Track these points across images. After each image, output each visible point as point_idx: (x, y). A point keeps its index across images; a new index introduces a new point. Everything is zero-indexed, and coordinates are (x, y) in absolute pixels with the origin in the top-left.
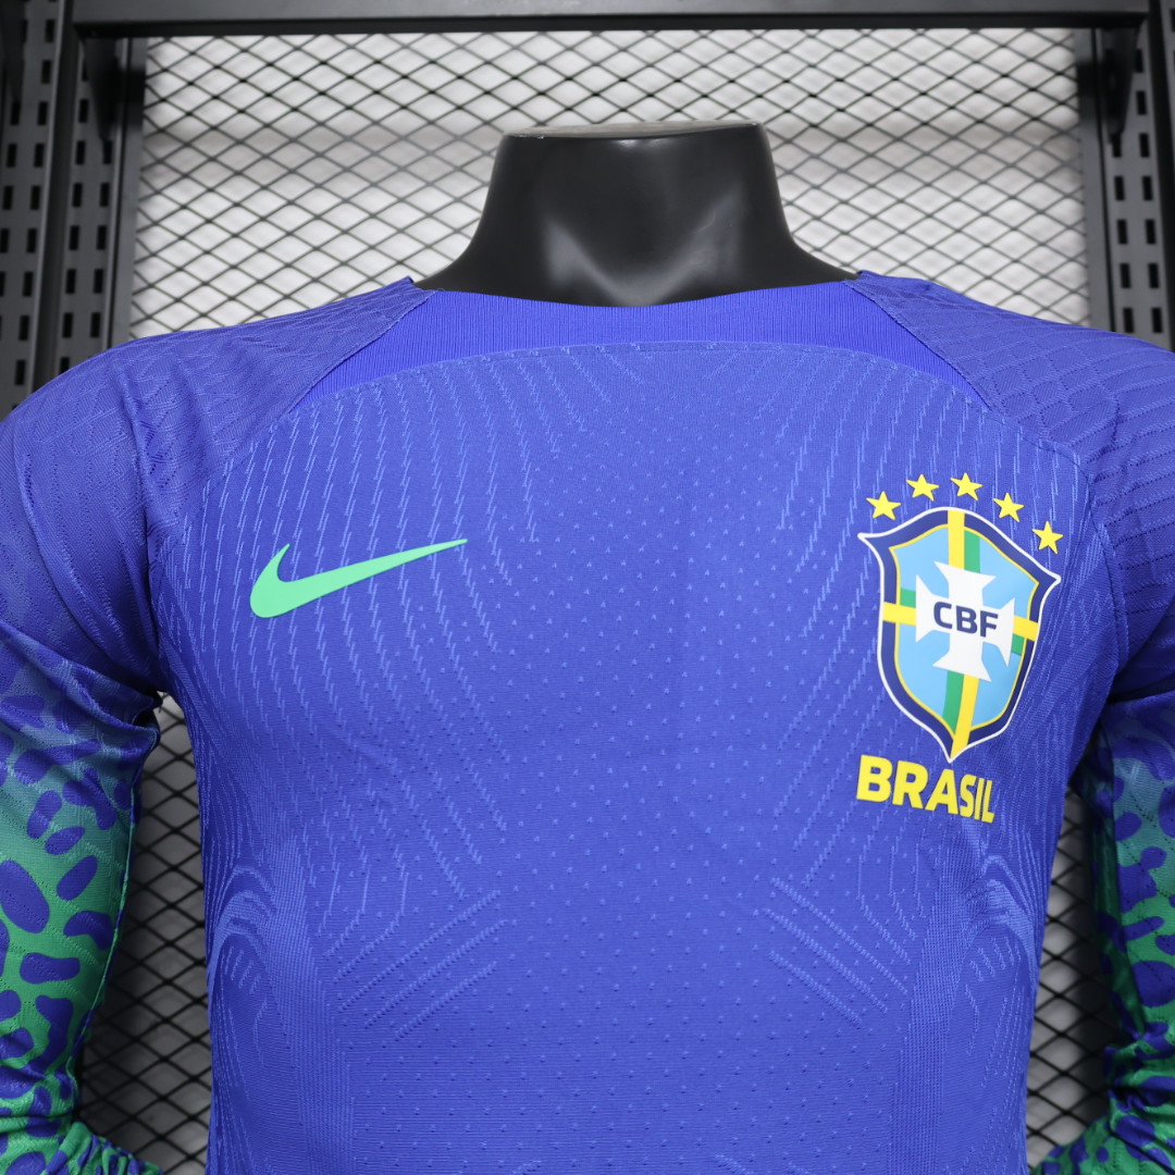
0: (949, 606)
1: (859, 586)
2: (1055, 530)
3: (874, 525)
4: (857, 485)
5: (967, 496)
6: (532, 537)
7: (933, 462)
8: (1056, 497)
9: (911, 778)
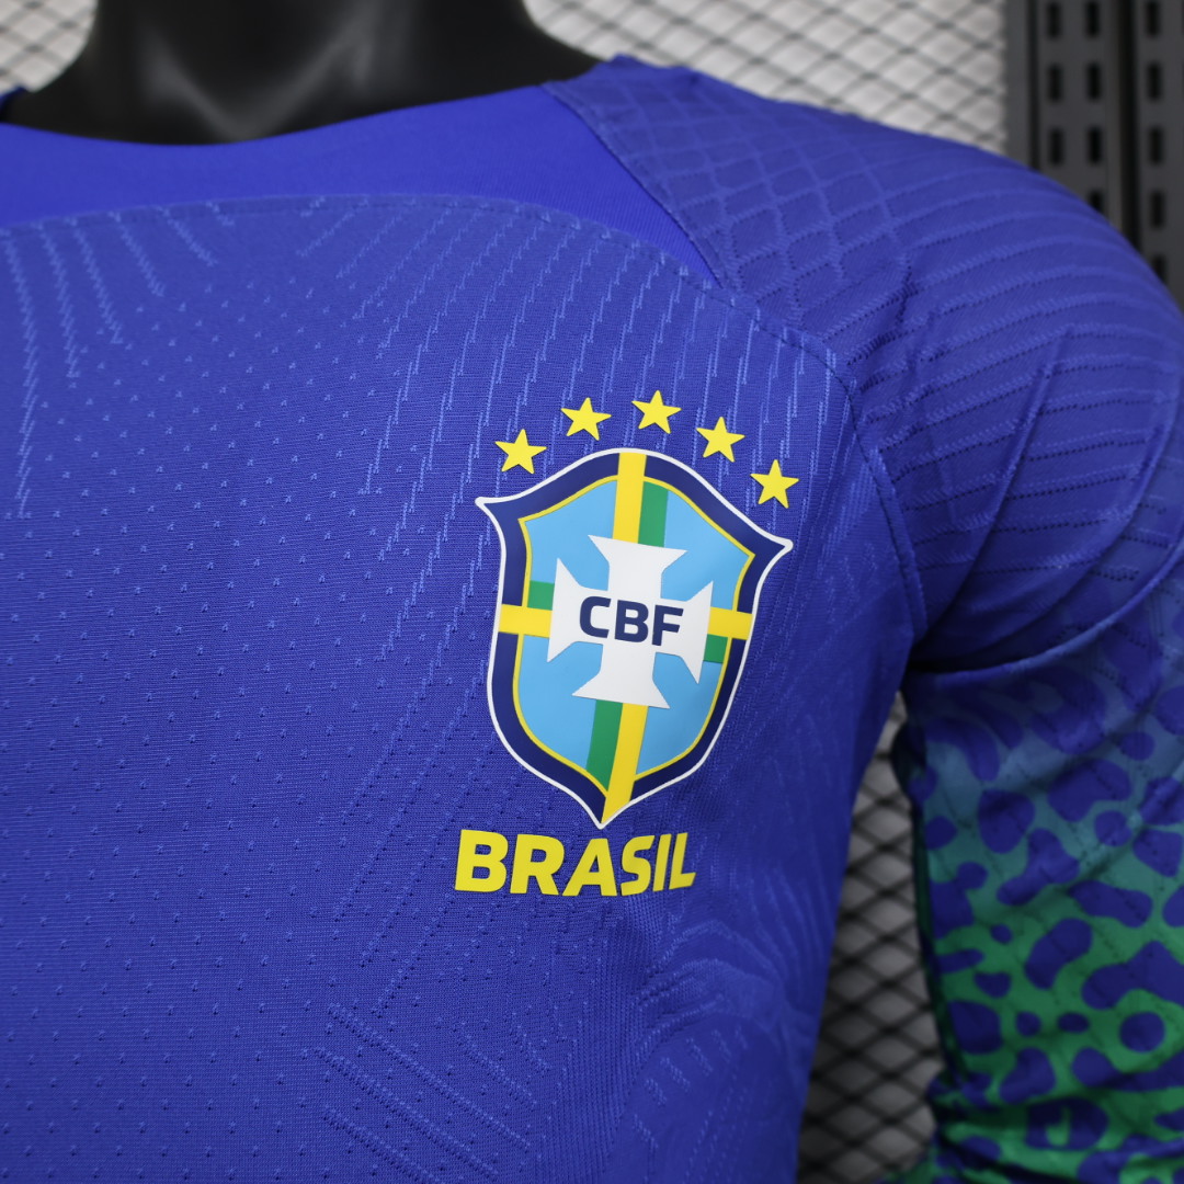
0: (605, 602)
1: (467, 580)
2: (786, 473)
3: (502, 482)
4: (484, 419)
5: (655, 427)
6: (21, 513)
7: (609, 377)
8: (793, 420)
9: (539, 856)
